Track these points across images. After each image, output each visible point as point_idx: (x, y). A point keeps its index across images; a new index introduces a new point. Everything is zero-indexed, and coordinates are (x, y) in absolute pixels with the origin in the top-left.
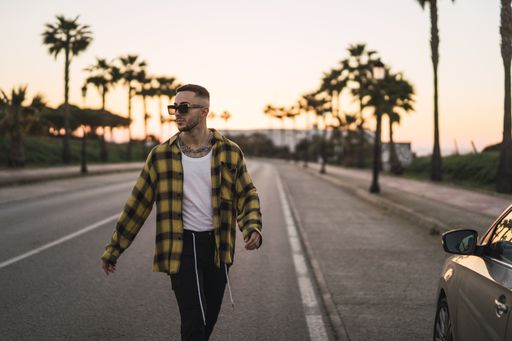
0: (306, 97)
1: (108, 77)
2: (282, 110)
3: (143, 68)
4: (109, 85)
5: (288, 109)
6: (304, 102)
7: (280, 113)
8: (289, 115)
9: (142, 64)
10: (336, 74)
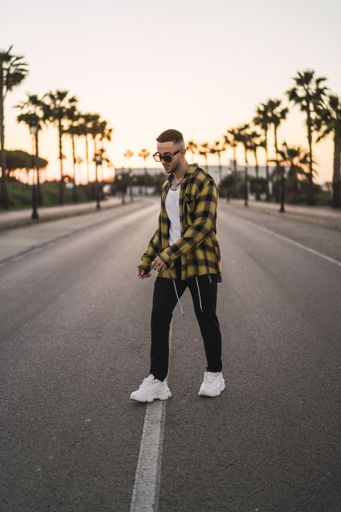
0: (232, 132)
1: (40, 114)
2: (205, 146)
3: (73, 104)
4: (41, 123)
5: (212, 145)
6: (231, 138)
7: (203, 149)
8: (213, 151)
9: (72, 100)
10: (272, 105)
